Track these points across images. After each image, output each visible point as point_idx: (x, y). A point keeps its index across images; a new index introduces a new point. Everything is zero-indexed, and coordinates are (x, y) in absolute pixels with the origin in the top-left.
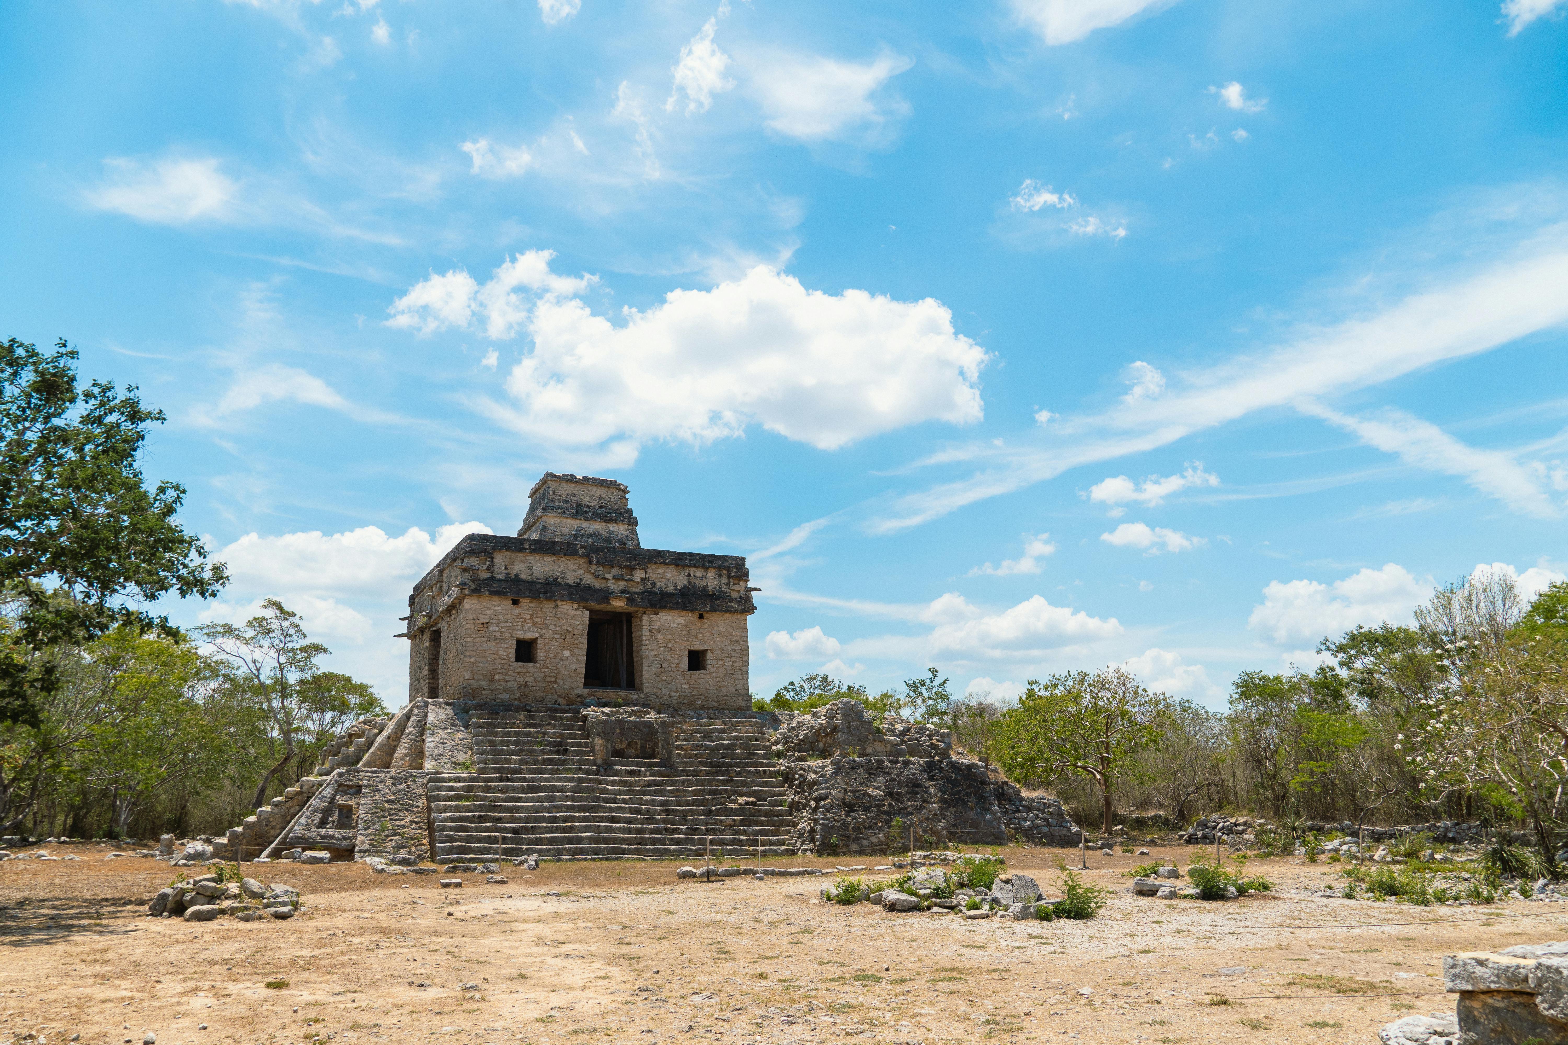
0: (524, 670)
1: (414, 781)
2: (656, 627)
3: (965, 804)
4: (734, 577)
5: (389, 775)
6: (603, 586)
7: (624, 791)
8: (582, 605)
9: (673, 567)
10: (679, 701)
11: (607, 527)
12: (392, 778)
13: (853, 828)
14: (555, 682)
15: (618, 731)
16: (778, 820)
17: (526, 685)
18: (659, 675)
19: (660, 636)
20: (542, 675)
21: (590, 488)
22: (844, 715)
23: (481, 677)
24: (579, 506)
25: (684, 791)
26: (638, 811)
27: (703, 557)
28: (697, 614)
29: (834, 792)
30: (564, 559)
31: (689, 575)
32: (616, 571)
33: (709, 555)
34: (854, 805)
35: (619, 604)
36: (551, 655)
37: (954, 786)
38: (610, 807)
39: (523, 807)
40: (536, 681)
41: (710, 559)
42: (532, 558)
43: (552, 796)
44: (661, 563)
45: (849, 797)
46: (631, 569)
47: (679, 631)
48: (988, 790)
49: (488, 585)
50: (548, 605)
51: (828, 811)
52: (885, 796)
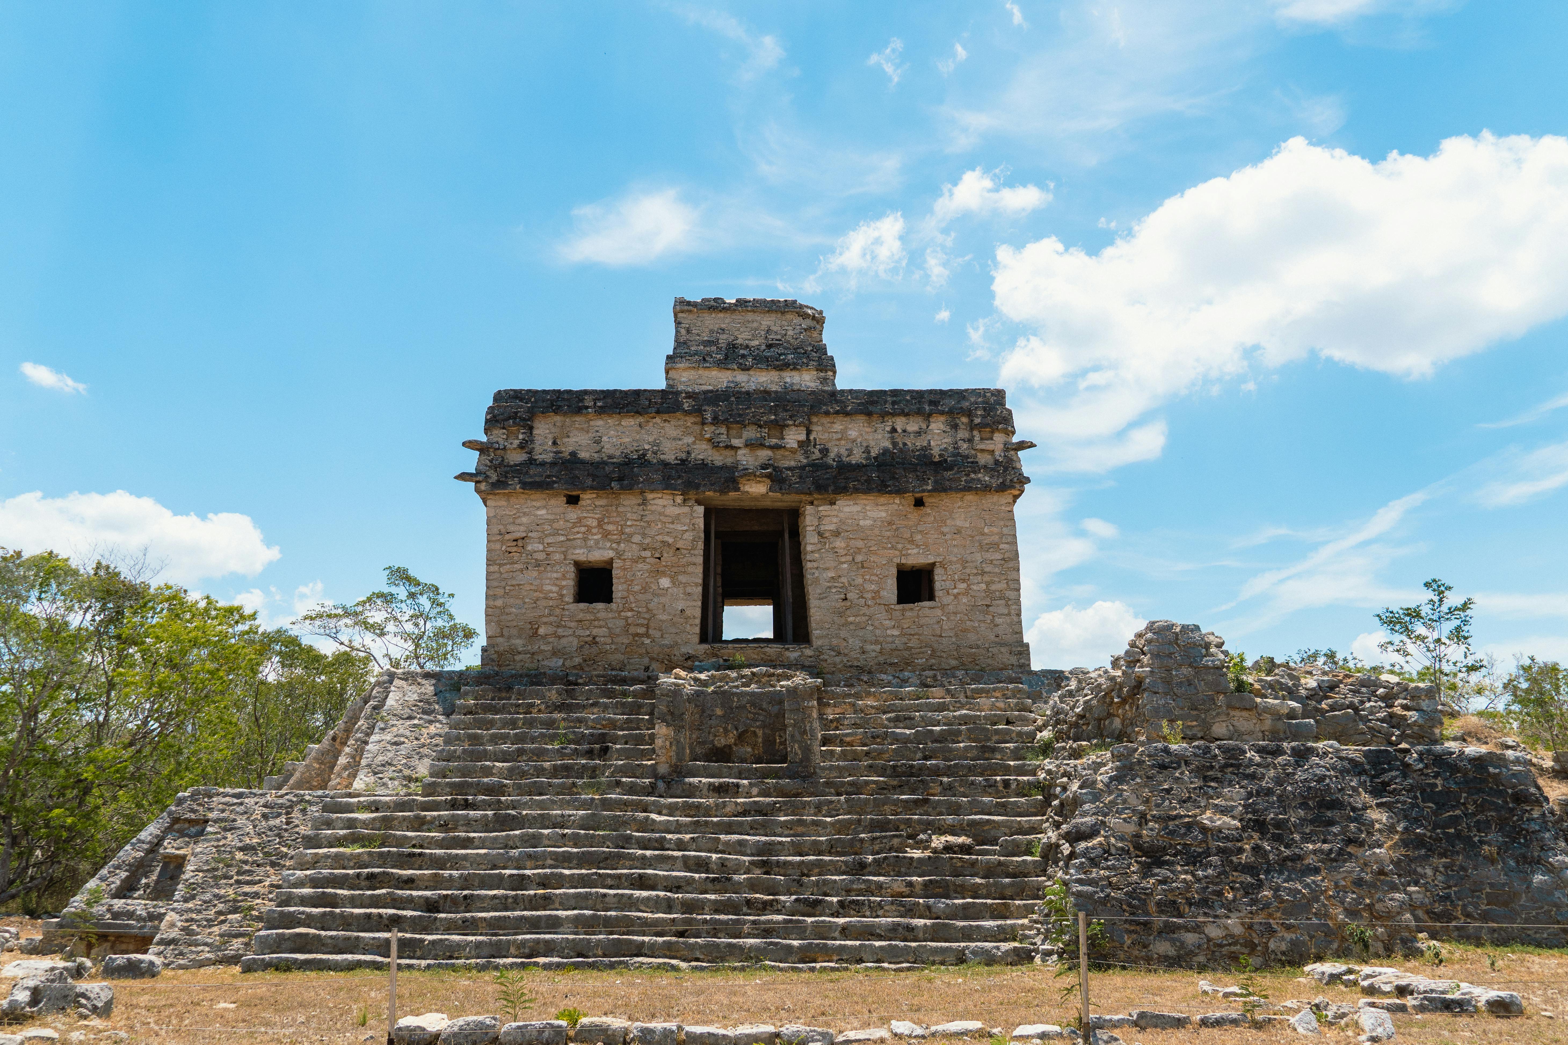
0: (589, 617)
1: (304, 811)
2: (832, 527)
3: (1472, 847)
4: (981, 427)
5: (262, 801)
6: (729, 461)
7: (686, 825)
8: (692, 495)
9: (862, 418)
10: (881, 659)
11: (781, 377)
12: (265, 806)
13: (1159, 904)
14: (647, 635)
15: (719, 712)
16: (1011, 885)
17: (594, 641)
18: (841, 614)
19: (839, 543)
20: (622, 623)
21: (750, 316)
22: (1155, 656)
23: (514, 632)
24: (732, 347)
25: (815, 823)
26: (701, 865)
27: (918, 395)
28: (909, 498)
29: (1113, 821)
30: (658, 420)
31: (894, 430)
32: (751, 433)
33: (931, 392)
34: (1164, 850)
35: (756, 489)
36: (637, 588)
37: (1441, 807)
38: (644, 857)
39: (465, 857)
40: (611, 635)
41: (932, 397)
42: (600, 423)
43: (534, 836)
44: (837, 413)
45: (1151, 832)
46: (780, 427)
47: (877, 531)
48: (1536, 814)
49: (519, 472)
50: (629, 502)
51: (1094, 862)
52: (1244, 829)
